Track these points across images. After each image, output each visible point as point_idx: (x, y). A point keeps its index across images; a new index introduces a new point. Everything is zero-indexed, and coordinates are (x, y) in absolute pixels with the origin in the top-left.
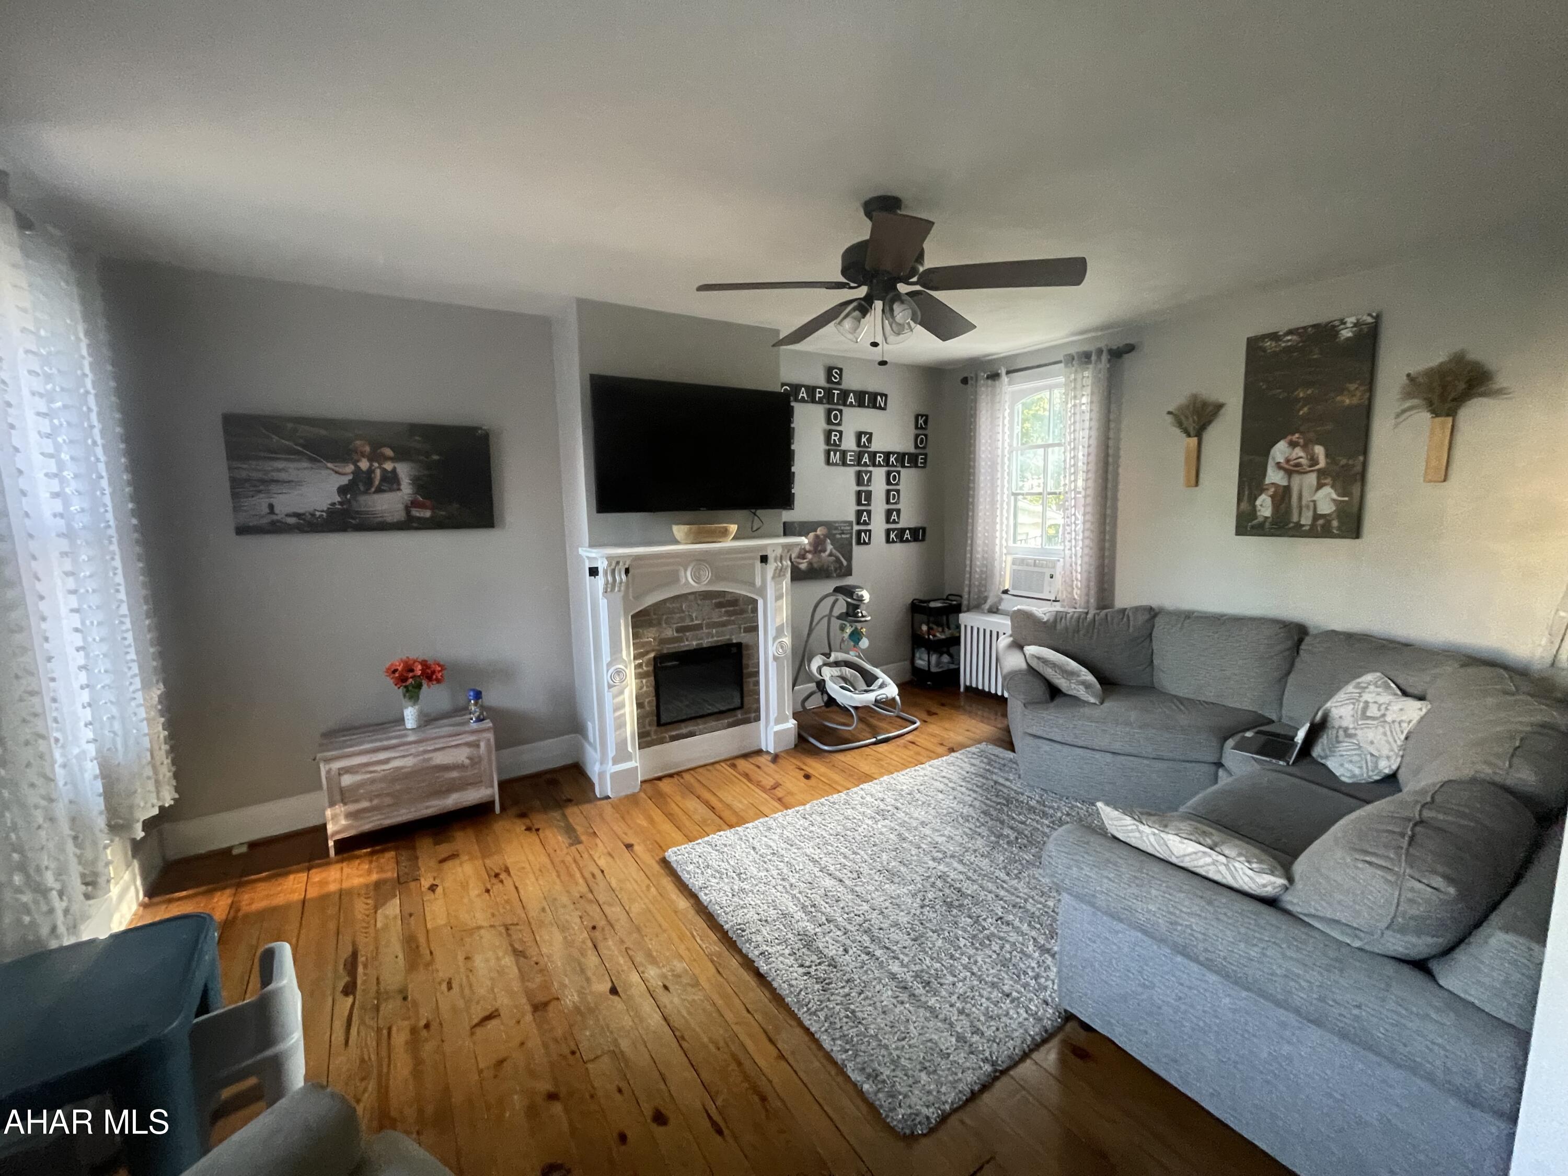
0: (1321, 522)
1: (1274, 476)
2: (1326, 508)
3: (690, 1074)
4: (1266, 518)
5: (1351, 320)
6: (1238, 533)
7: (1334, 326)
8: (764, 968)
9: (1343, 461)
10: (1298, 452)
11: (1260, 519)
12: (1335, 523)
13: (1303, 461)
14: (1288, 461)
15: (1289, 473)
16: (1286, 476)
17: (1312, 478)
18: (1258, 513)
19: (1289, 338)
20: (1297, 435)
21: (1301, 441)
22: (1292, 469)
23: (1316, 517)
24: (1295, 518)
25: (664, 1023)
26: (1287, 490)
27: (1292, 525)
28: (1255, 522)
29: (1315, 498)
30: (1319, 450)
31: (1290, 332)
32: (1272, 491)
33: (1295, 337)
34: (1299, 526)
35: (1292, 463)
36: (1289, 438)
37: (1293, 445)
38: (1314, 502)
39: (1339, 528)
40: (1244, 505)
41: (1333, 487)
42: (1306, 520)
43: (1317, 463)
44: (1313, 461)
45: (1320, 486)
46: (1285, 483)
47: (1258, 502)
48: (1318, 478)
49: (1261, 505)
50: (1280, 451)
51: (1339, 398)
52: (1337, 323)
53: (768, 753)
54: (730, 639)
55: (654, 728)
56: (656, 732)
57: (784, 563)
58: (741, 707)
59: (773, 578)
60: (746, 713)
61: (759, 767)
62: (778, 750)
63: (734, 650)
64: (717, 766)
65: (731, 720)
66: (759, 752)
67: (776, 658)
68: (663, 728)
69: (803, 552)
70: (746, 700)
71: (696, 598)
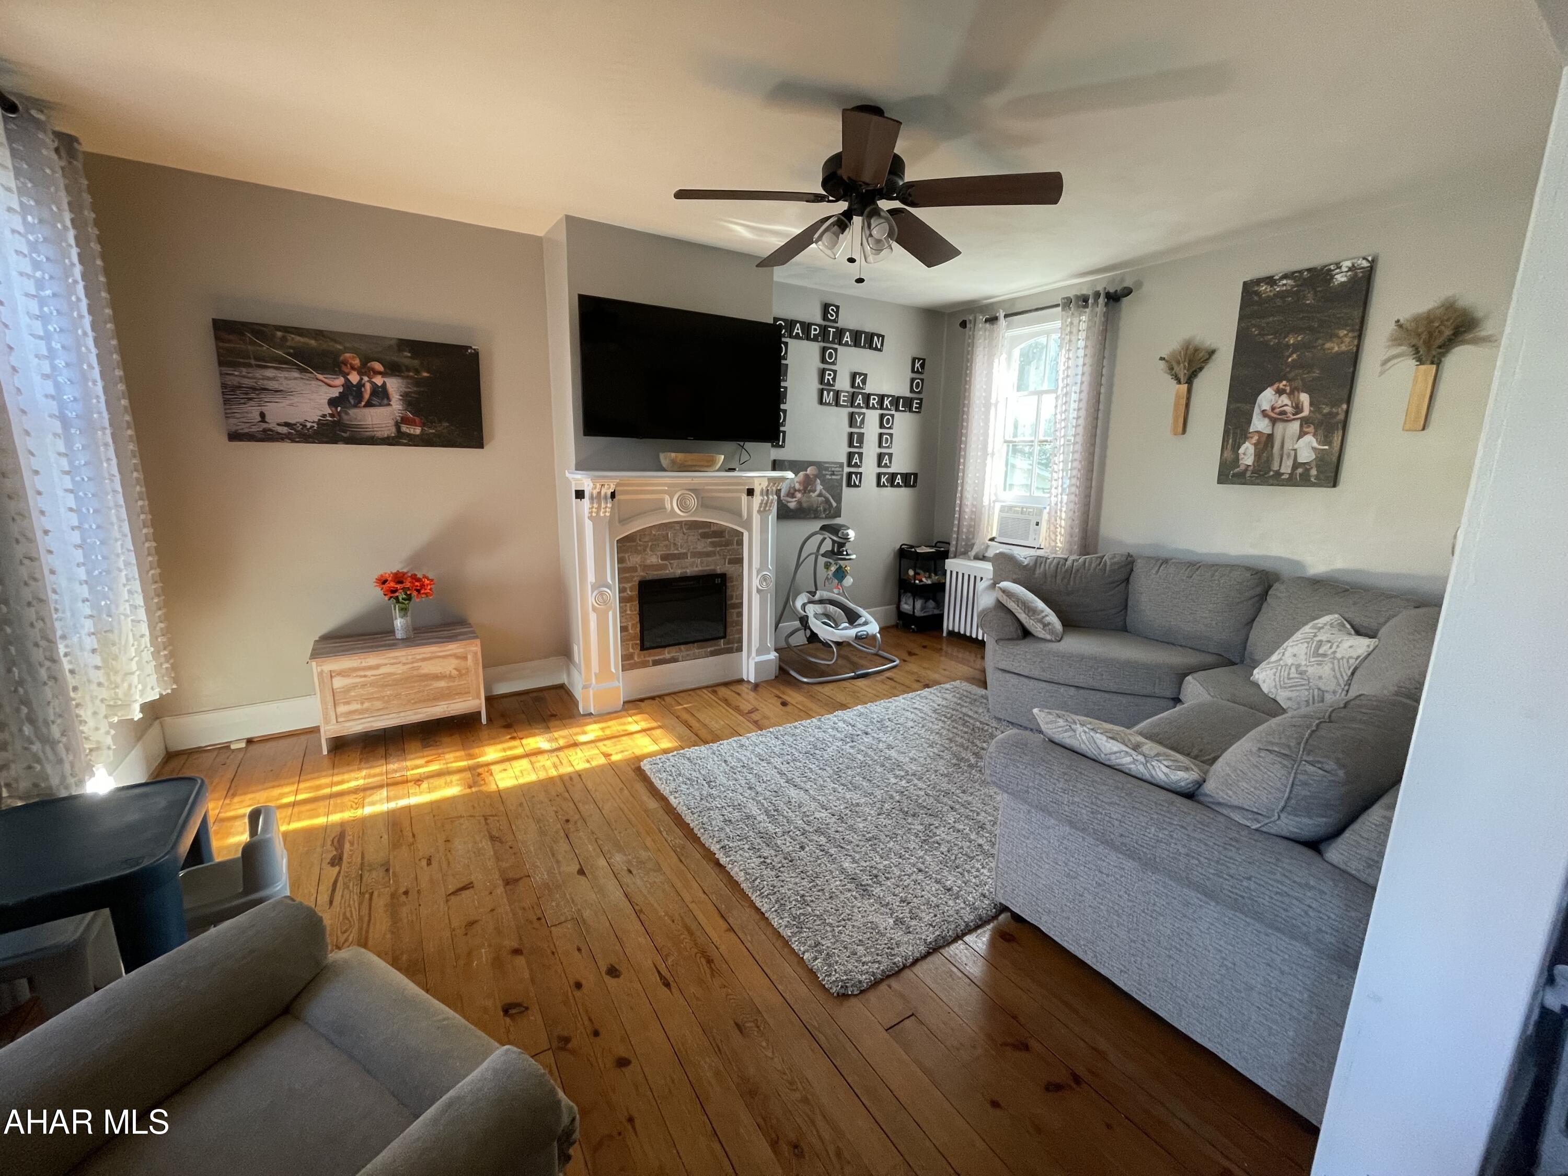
0: (1300, 470)
1: (1259, 424)
2: (1306, 455)
3: (643, 940)
4: (1249, 466)
5: (1346, 264)
6: (1219, 482)
7: (1331, 270)
8: (723, 860)
9: (1326, 410)
10: (1285, 399)
11: (1242, 468)
12: (1314, 472)
13: (1288, 409)
14: (1273, 409)
15: (1274, 421)
16: (1270, 424)
17: (1295, 426)
18: (1241, 462)
19: (1284, 282)
20: (1284, 383)
21: (1288, 389)
22: (1276, 417)
23: (1296, 465)
24: (1275, 467)
25: (624, 899)
26: (1270, 437)
27: (1271, 473)
28: (1236, 470)
29: (1296, 447)
30: (1305, 398)
31: (1285, 277)
32: (1254, 440)
33: (1290, 282)
34: (1278, 474)
35: (1277, 410)
36: (1276, 386)
37: (1280, 392)
38: (1295, 450)
39: (1317, 477)
40: (1228, 454)
41: (1314, 436)
42: (1287, 468)
43: (1301, 411)
44: (1298, 408)
45: (1302, 434)
46: (1268, 431)
47: (1241, 451)
48: (1301, 426)
49: (1244, 454)
50: (1267, 399)
51: (1328, 345)
52: (1332, 267)
53: (748, 682)
54: (714, 570)
55: (638, 651)
56: (639, 656)
57: (771, 497)
58: (724, 637)
59: (759, 511)
60: (728, 643)
61: (739, 694)
62: (758, 681)
63: (718, 581)
64: (698, 691)
65: (712, 649)
66: (741, 681)
67: (758, 591)
68: (645, 652)
69: (792, 491)
70: (728, 630)
71: (681, 527)
